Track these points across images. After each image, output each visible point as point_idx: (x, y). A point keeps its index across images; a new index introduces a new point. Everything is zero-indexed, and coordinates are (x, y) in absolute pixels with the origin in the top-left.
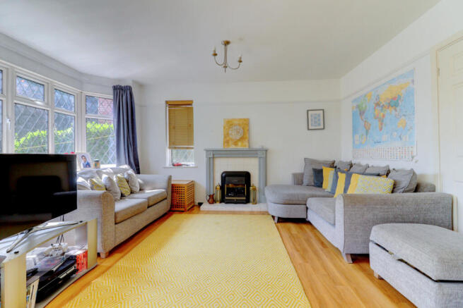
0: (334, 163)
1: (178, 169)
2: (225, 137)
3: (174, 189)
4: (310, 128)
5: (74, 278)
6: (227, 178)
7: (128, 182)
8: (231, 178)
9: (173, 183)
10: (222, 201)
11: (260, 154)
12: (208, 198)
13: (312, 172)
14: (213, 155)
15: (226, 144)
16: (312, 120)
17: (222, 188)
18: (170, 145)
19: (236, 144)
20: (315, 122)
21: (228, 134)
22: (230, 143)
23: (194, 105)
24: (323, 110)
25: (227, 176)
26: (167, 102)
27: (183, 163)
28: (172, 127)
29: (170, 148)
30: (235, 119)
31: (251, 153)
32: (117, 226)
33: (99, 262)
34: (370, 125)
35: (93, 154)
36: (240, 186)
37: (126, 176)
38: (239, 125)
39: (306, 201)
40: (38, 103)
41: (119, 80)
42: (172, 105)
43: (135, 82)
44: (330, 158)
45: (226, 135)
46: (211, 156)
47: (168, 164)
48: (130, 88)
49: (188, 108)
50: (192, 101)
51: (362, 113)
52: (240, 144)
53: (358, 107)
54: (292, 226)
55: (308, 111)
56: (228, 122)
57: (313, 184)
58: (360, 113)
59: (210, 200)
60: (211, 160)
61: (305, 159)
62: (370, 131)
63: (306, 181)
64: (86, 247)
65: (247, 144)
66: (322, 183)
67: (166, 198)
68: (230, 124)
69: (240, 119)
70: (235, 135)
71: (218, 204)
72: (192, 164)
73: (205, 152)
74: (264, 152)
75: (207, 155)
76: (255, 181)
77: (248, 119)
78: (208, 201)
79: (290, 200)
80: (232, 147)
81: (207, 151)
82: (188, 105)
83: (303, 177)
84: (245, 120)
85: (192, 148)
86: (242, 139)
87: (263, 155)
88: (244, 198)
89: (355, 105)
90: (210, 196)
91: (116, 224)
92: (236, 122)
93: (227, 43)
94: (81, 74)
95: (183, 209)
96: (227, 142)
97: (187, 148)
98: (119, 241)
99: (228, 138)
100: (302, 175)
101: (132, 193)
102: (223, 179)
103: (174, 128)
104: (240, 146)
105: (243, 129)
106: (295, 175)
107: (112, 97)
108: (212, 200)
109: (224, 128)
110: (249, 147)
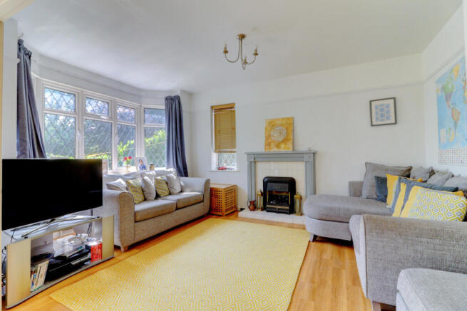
0: (410, 169)
1: (221, 173)
2: (267, 139)
3: (213, 193)
4: (374, 123)
5: (86, 265)
6: (269, 184)
7: (167, 184)
8: (273, 184)
9: (212, 186)
10: (264, 209)
11: (306, 157)
12: (249, 204)
13: (374, 181)
14: (254, 160)
15: (267, 147)
16: (377, 113)
17: (263, 194)
18: (216, 148)
19: (278, 146)
20: (382, 115)
21: (269, 136)
22: (272, 145)
23: (236, 108)
24: (394, 98)
25: (269, 181)
26: (212, 107)
27: (227, 167)
28: (217, 132)
29: (215, 152)
30: (277, 120)
31: (295, 156)
32: (136, 224)
33: (116, 254)
34: (459, 113)
35: (151, 158)
36: (284, 194)
37: (165, 178)
38: (282, 125)
39: (349, 219)
40: (103, 117)
41: (171, 91)
42: (217, 110)
43: (183, 91)
44: (404, 163)
45: (268, 137)
46: (253, 160)
47: (214, 167)
48: (178, 98)
49: (231, 111)
50: (234, 104)
51: (448, 97)
52: (283, 146)
53: (443, 89)
54: (329, 248)
55: (371, 102)
56: (270, 123)
57: (375, 196)
58: (446, 98)
59: (251, 207)
60: (253, 164)
61: (366, 163)
62: (459, 122)
63: (365, 193)
64: (101, 240)
65: (291, 146)
66: (386, 197)
67: (203, 201)
68: (272, 125)
69: (283, 119)
70: (277, 137)
71: (259, 211)
72: (235, 168)
73: (246, 156)
74: (312, 155)
75: (248, 159)
76: (301, 188)
77: (293, 118)
78: (249, 207)
79: (327, 215)
80: (275, 150)
81: (249, 154)
82: (231, 107)
83: (362, 186)
84: (288, 119)
85: (235, 152)
86: (285, 140)
87: (311, 159)
88: (288, 208)
89: (440, 86)
90: (250, 202)
91: (136, 222)
92: (279, 122)
93: (242, 37)
94: (140, 90)
95: (221, 214)
96: (268, 144)
97: (231, 152)
98: (138, 238)
99: (270, 141)
100: (361, 184)
101: (170, 194)
102: (265, 184)
103: (219, 132)
104: (283, 149)
105: (287, 129)
106: (352, 184)
107: (164, 107)
108: (253, 206)
109: (266, 129)
110: (294, 150)
